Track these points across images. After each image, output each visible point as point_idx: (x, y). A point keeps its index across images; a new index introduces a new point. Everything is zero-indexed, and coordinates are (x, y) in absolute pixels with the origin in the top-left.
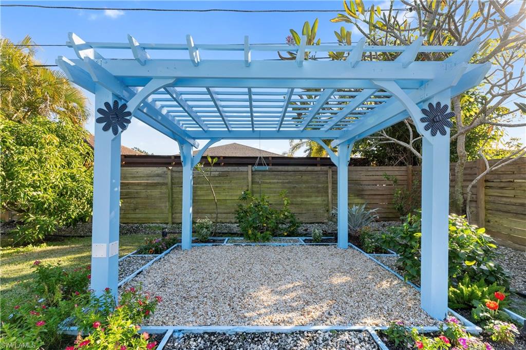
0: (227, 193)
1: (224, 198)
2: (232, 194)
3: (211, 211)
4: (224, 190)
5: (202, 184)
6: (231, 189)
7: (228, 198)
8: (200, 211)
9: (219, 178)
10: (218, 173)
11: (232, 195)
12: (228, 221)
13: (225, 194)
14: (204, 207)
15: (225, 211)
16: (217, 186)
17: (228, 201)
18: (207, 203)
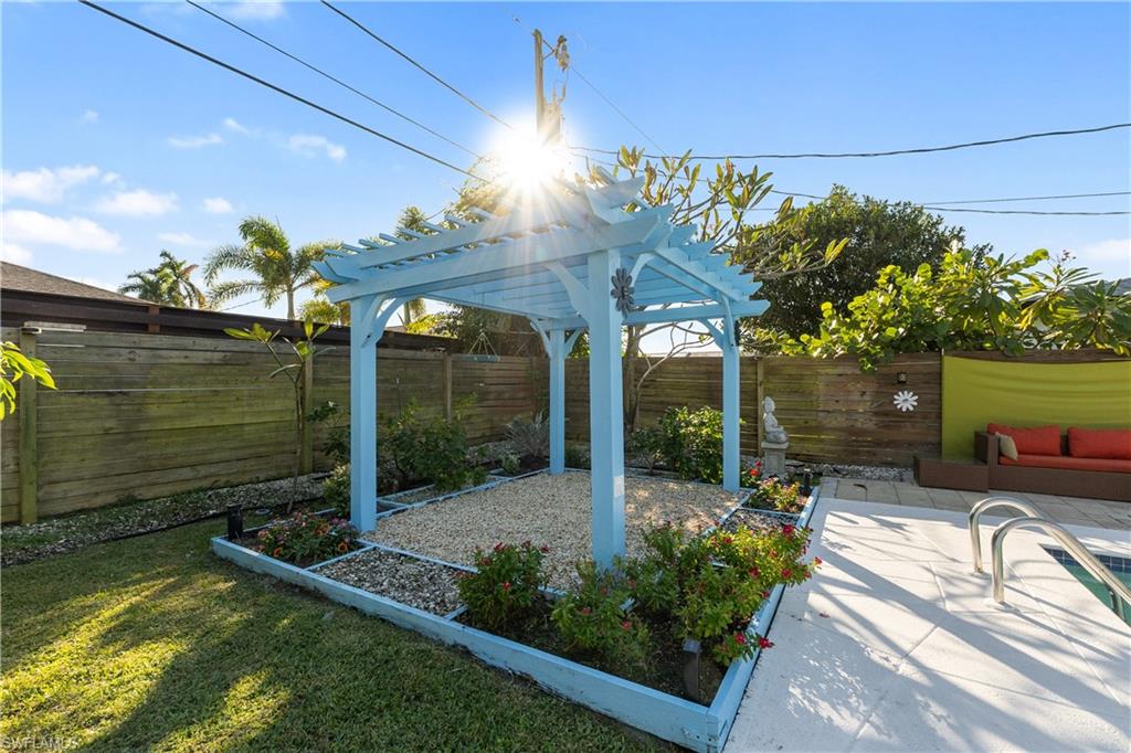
0: (246, 409)
1: (238, 421)
2: (261, 409)
3: (193, 459)
4: (238, 399)
5: (168, 385)
6: (258, 397)
7: (247, 420)
8: (154, 463)
9: (224, 370)
10: (223, 354)
11: (259, 412)
12: (246, 478)
13: (240, 409)
14: (170, 450)
15: (240, 454)
16: (216, 391)
17: (247, 428)
18: (181, 439)
